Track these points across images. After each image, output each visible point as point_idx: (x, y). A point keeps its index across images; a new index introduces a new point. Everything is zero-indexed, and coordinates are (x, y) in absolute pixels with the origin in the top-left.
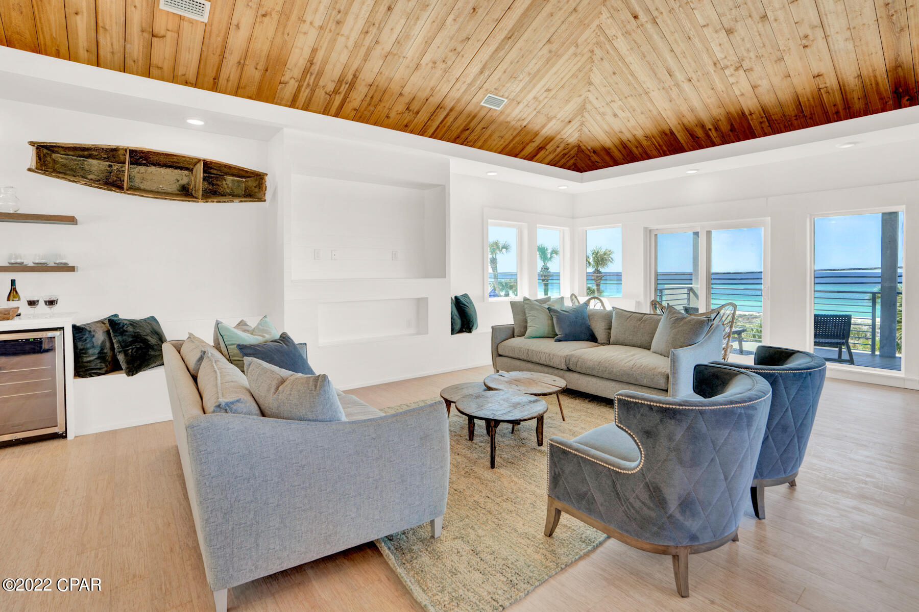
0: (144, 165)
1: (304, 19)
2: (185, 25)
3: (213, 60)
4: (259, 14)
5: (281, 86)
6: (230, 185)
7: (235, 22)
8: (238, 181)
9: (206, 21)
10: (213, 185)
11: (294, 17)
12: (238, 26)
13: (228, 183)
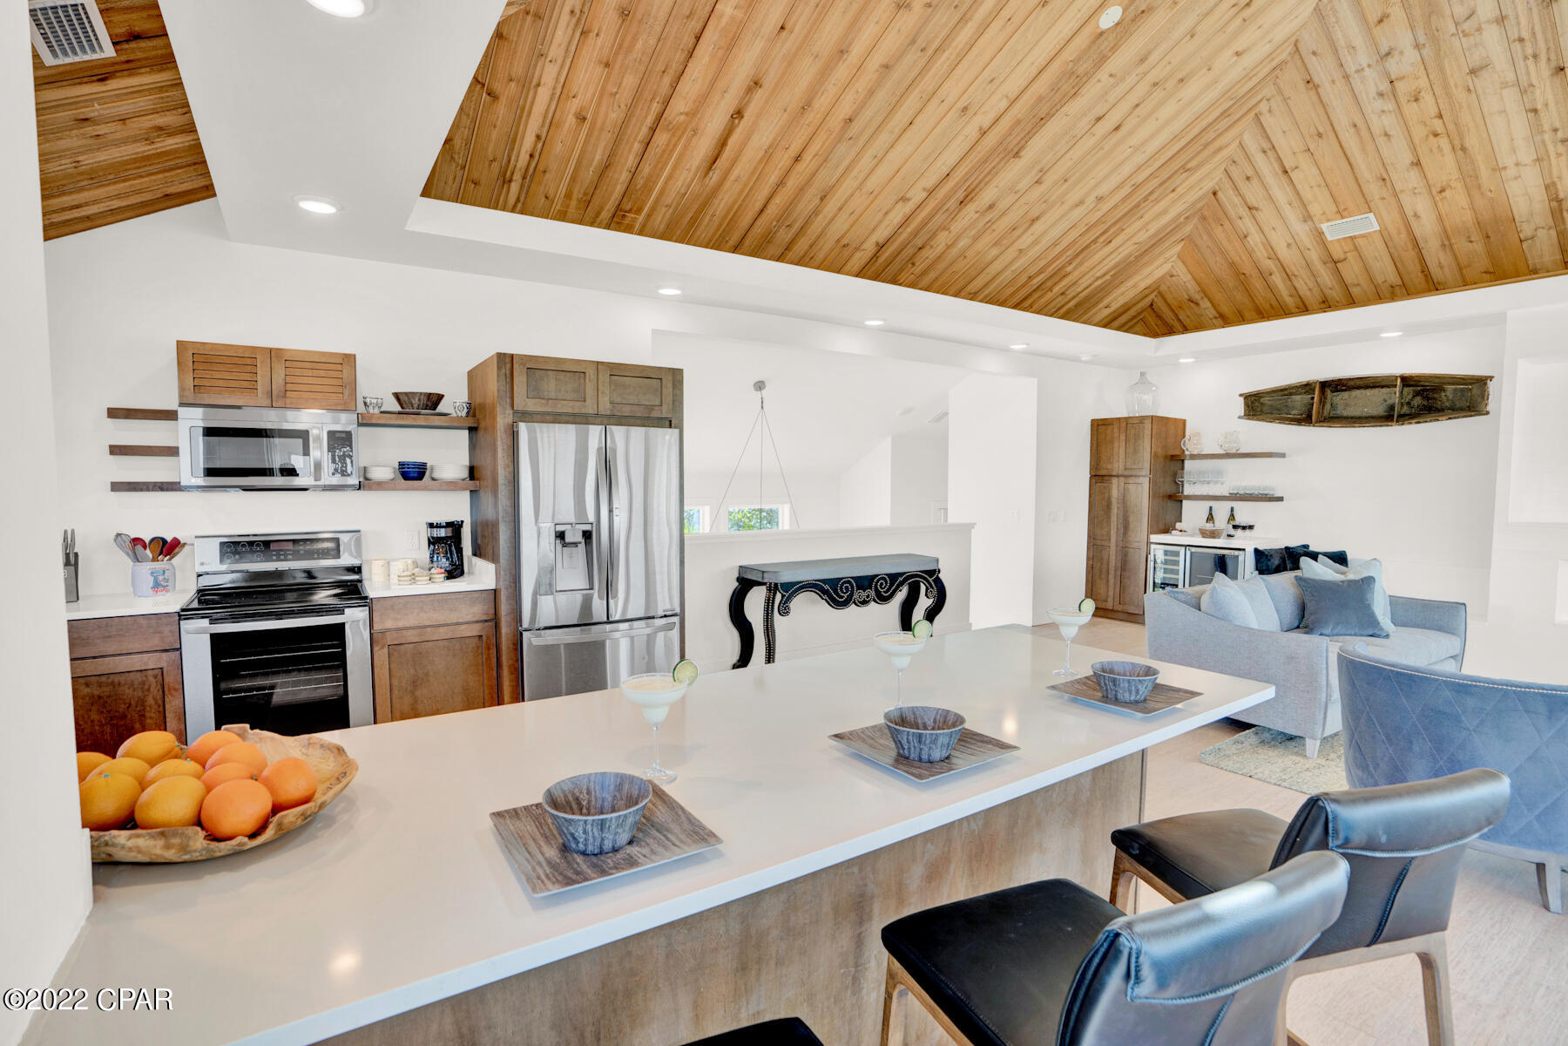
0: (1345, 390)
1: (1501, 166)
2: (1360, 242)
3: (1409, 257)
4: (1434, 193)
5: (1525, 245)
6: (1451, 397)
7: (1409, 213)
8: (1462, 390)
9: (1378, 228)
10: (1428, 399)
11: (1484, 173)
12: (1416, 215)
13: (1448, 394)
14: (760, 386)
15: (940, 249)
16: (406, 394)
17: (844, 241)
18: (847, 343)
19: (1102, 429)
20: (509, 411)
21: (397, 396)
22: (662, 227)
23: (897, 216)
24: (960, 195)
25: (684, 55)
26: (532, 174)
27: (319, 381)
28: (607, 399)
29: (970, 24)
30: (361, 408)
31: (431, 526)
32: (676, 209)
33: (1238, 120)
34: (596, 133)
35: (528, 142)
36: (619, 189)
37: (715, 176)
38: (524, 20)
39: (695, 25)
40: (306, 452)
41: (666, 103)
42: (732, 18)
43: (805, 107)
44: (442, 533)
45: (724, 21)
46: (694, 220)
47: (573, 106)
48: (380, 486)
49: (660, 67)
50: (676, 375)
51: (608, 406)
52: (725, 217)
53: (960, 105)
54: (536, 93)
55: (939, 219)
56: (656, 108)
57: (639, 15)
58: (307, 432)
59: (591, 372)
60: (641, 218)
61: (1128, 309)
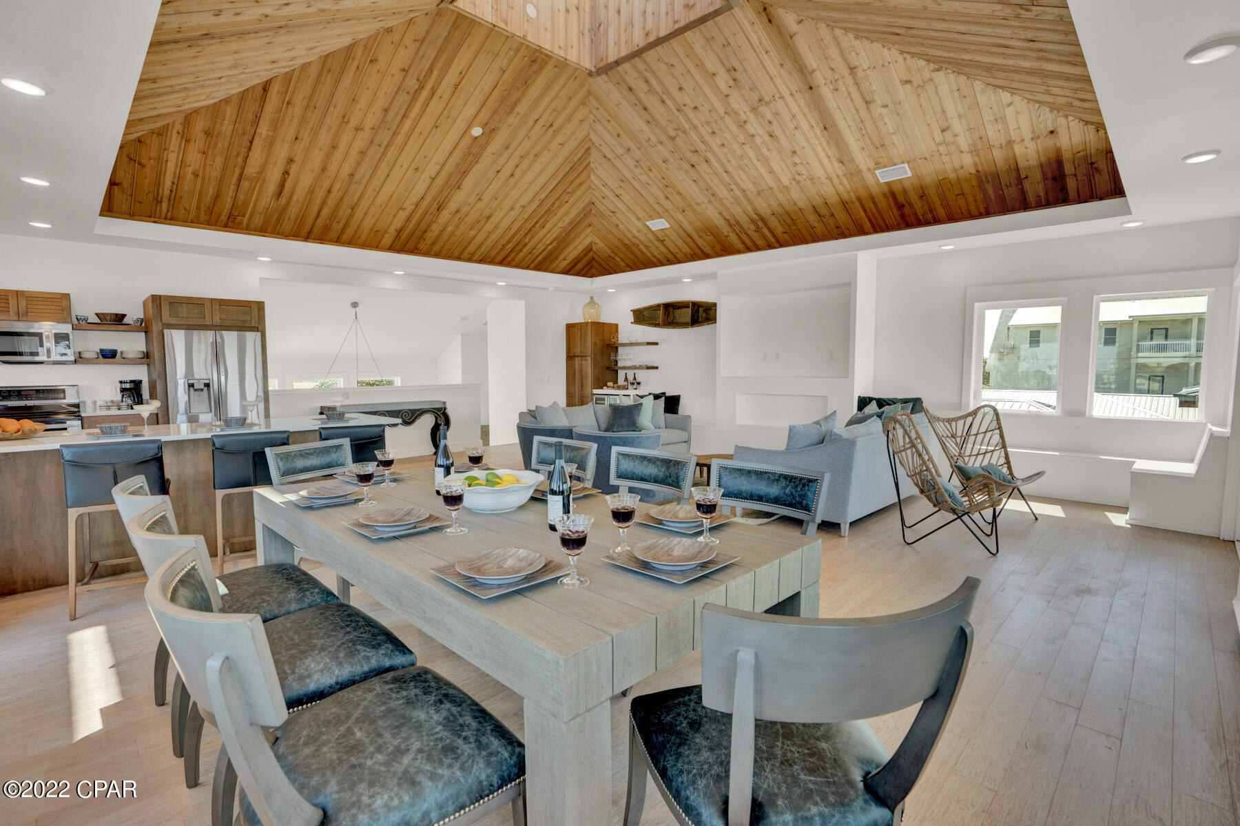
14: (355, 305)
15: (437, 232)
16: (103, 314)
17: (375, 229)
18: (389, 284)
19: (571, 329)
20: (160, 324)
21: (97, 314)
22: (260, 223)
23: (402, 216)
24: (435, 206)
25: (246, 150)
26: (174, 199)
27: (47, 307)
28: (218, 317)
29: (400, 135)
30: (75, 322)
31: (121, 382)
32: (265, 215)
33: (581, 172)
34: (206, 181)
35: (168, 185)
36: (228, 206)
37: (283, 200)
38: (152, 136)
39: (247, 138)
40: (42, 345)
41: (243, 168)
42: (268, 135)
43: (324, 170)
44: (128, 386)
45: (263, 136)
46: (278, 220)
47: (190, 170)
48: (89, 361)
49: (234, 153)
50: (260, 306)
51: (219, 321)
52: (296, 220)
53: (413, 166)
54: (166, 165)
55: (428, 218)
56: (238, 171)
57: (216, 133)
58: (41, 334)
59: (208, 304)
60: (246, 220)
61: (579, 262)
